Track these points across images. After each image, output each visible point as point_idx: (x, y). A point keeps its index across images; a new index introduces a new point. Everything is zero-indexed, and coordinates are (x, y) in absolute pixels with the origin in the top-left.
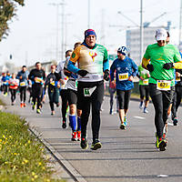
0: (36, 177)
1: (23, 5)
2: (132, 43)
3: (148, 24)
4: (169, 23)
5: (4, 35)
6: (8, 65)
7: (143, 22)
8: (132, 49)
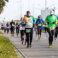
0: (12, 57)
1: (8, 2)
2: (43, 14)
3: (48, 8)
4: (55, 8)
5: (2, 12)
6: (3, 21)
7: (46, 7)
8: (43, 16)
